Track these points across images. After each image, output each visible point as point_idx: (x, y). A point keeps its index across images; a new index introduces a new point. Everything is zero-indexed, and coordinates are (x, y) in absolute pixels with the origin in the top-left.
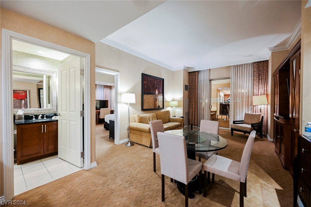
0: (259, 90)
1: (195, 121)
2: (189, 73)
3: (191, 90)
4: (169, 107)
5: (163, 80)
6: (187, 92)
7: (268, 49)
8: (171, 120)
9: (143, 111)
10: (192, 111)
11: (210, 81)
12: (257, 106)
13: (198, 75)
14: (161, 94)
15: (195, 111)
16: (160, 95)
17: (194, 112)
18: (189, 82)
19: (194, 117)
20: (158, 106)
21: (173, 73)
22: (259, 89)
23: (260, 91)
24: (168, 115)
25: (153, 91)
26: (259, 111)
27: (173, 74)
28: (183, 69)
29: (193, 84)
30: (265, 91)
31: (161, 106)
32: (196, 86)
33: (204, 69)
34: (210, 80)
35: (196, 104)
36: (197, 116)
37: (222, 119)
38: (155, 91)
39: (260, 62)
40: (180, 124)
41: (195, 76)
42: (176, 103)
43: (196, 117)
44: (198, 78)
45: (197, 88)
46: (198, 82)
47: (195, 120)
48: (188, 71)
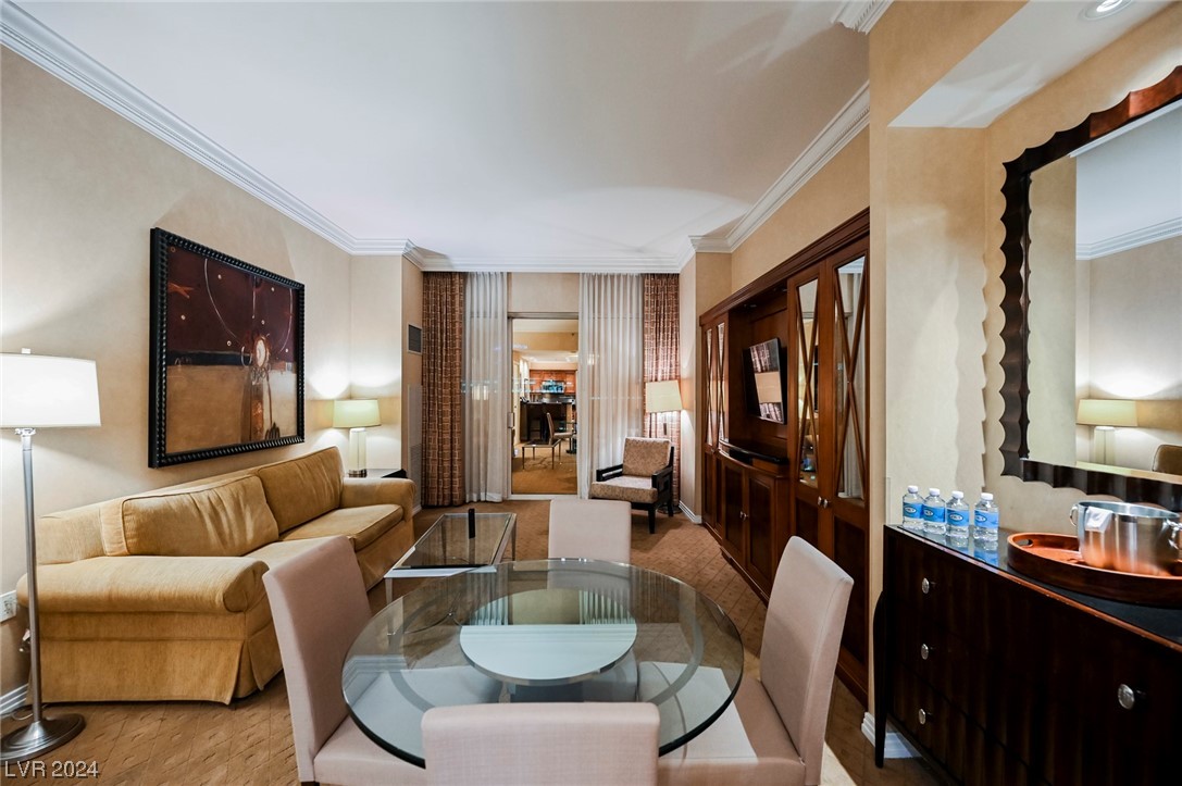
0: (657, 363)
1: (452, 483)
2: (426, 275)
3: (435, 350)
4: (329, 427)
5: (299, 291)
6: (416, 358)
7: (689, 239)
8: (348, 496)
9: (161, 465)
10: (442, 441)
11: (508, 318)
12: (653, 415)
13: (463, 290)
14: (290, 365)
15: (452, 441)
16: (283, 368)
17: (447, 446)
18: (426, 315)
19: (447, 464)
20: (267, 426)
21: (351, 262)
22: (657, 359)
23: (660, 368)
24: (329, 470)
25: (236, 347)
26: (660, 430)
27: (351, 267)
28: (401, 252)
29: (442, 324)
30: (674, 367)
31: (287, 427)
32: (457, 333)
33: (486, 270)
34: (510, 317)
35: (457, 409)
36: (462, 460)
37: (534, 458)
38: (253, 348)
39: (660, 276)
40: (401, 510)
41: (452, 291)
42: (366, 409)
43: (456, 465)
44: (462, 303)
45: (461, 343)
46: (463, 317)
47: (452, 476)
48: (421, 265)
